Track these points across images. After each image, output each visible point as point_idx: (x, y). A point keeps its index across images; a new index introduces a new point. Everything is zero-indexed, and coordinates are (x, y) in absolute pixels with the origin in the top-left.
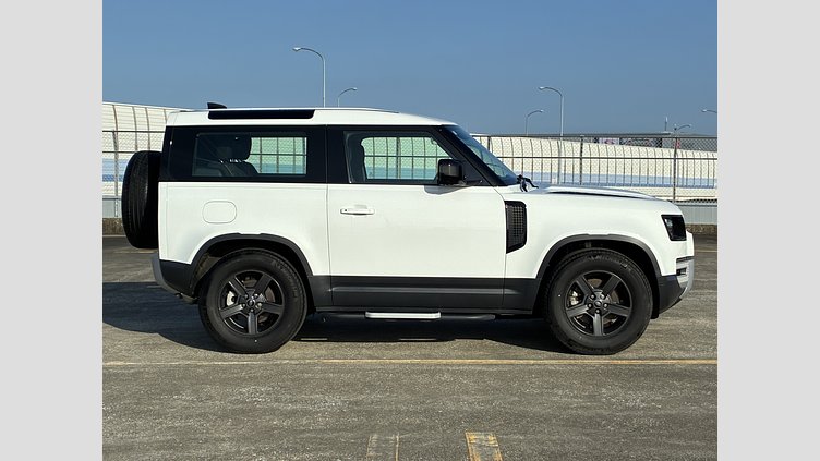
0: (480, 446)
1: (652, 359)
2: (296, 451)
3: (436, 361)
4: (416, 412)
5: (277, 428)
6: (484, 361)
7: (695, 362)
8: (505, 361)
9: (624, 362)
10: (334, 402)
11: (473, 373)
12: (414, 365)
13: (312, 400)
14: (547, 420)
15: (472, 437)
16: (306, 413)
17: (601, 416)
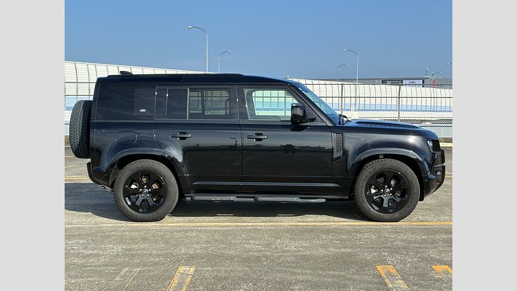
0: (182, 274)
1: (321, 222)
2: (76, 277)
3: (194, 224)
4: (160, 255)
5: (75, 264)
6: (222, 224)
7: (345, 223)
8: (234, 224)
9: (304, 224)
10: (119, 248)
11: (210, 231)
12: (179, 226)
13: (105, 248)
14: (231, 258)
15: (182, 269)
16: (97, 255)
17: (265, 256)
